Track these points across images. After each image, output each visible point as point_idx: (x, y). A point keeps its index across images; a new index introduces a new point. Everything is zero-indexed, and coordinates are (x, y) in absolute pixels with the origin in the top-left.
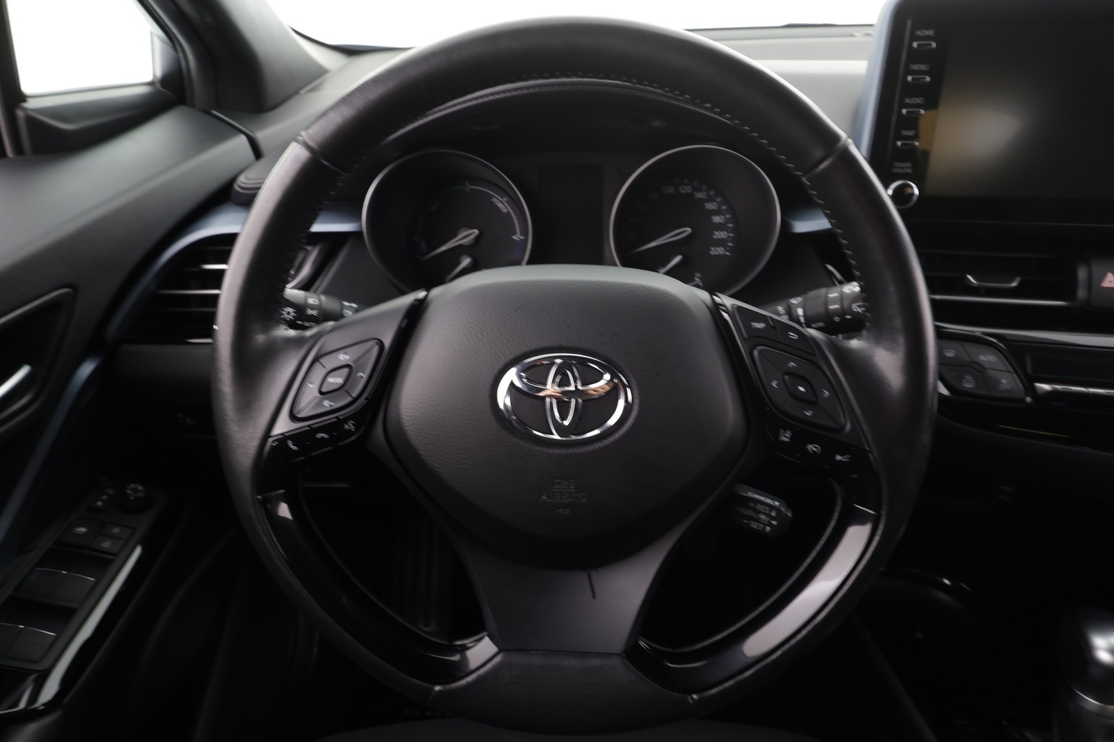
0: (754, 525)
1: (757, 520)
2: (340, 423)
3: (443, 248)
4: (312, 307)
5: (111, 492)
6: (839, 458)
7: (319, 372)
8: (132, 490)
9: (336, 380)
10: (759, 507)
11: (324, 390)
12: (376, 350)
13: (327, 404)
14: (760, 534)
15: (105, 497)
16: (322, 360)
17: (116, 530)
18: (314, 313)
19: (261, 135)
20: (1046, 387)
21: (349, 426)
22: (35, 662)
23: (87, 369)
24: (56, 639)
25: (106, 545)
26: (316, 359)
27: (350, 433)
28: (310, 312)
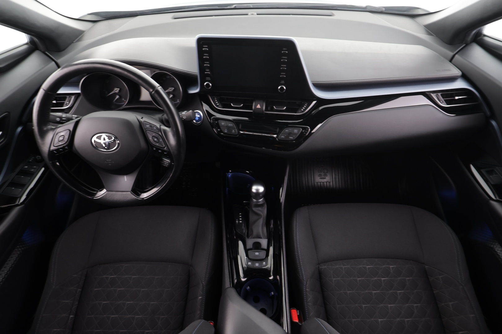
0: (164, 165)
1: (164, 164)
2: (64, 147)
3: (111, 93)
4: (64, 117)
5: (33, 157)
6: (165, 153)
7: (57, 137)
8: (38, 157)
9: (61, 138)
10: (165, 161)
11: (59, 140)
12: (69, 132)
13: (60, 143)
14: (165, 167)
15: (32, 159)
16: (58, 134)
17: (35, 167)
18: (65, 119)
19: (59, 61)
20: (242, 132)
21: (66, 148)
22: (17, 195)
23: (19, 129)
24: (22, 191)
25: (32, 170)
26: (57, 134)
27: (67, 149)
28: (64, 119)
